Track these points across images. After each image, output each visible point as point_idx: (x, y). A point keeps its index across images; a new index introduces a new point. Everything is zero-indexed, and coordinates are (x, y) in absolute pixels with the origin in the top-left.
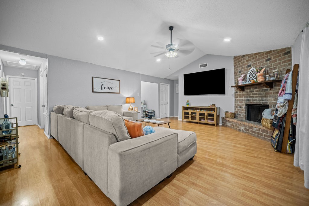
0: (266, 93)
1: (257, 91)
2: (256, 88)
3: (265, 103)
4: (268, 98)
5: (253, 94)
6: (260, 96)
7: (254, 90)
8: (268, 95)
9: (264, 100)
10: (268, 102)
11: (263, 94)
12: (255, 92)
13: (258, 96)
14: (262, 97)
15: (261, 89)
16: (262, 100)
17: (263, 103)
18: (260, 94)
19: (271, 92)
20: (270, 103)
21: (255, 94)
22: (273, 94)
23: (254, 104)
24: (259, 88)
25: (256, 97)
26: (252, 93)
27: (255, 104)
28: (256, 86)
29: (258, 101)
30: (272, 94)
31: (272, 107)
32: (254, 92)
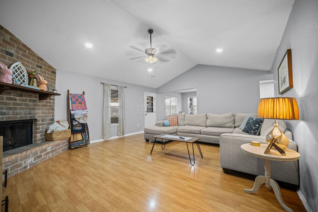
0: (34, 104)
1: (23, 100)
2: (21, 95)
3: (34, 116)
4: (37, 111)
5: (14, 104)
6: (27, 109)
7: (17, 98)
8: (37, 107)
9: (31, 114)
10: (37, 115)
11: (31, 106)
12: (18, 102)
13: (23, 108)
14: (30, 109)
15: (28, 99)
16: (30, 114)
17: (31, 117)
18: (27, 105)
19: (39, 104)
20: (38, 117)
21: (17, 104)
22: (42, 106)
23: (16, 120)
24: (25, 96)
25: (21, 109)
26: (12, 102)
27: (18, 119)
28: (22, 93)
29: (23, 115)
30: (40, 106)
31: (40, 121)
32: (16, 100)
